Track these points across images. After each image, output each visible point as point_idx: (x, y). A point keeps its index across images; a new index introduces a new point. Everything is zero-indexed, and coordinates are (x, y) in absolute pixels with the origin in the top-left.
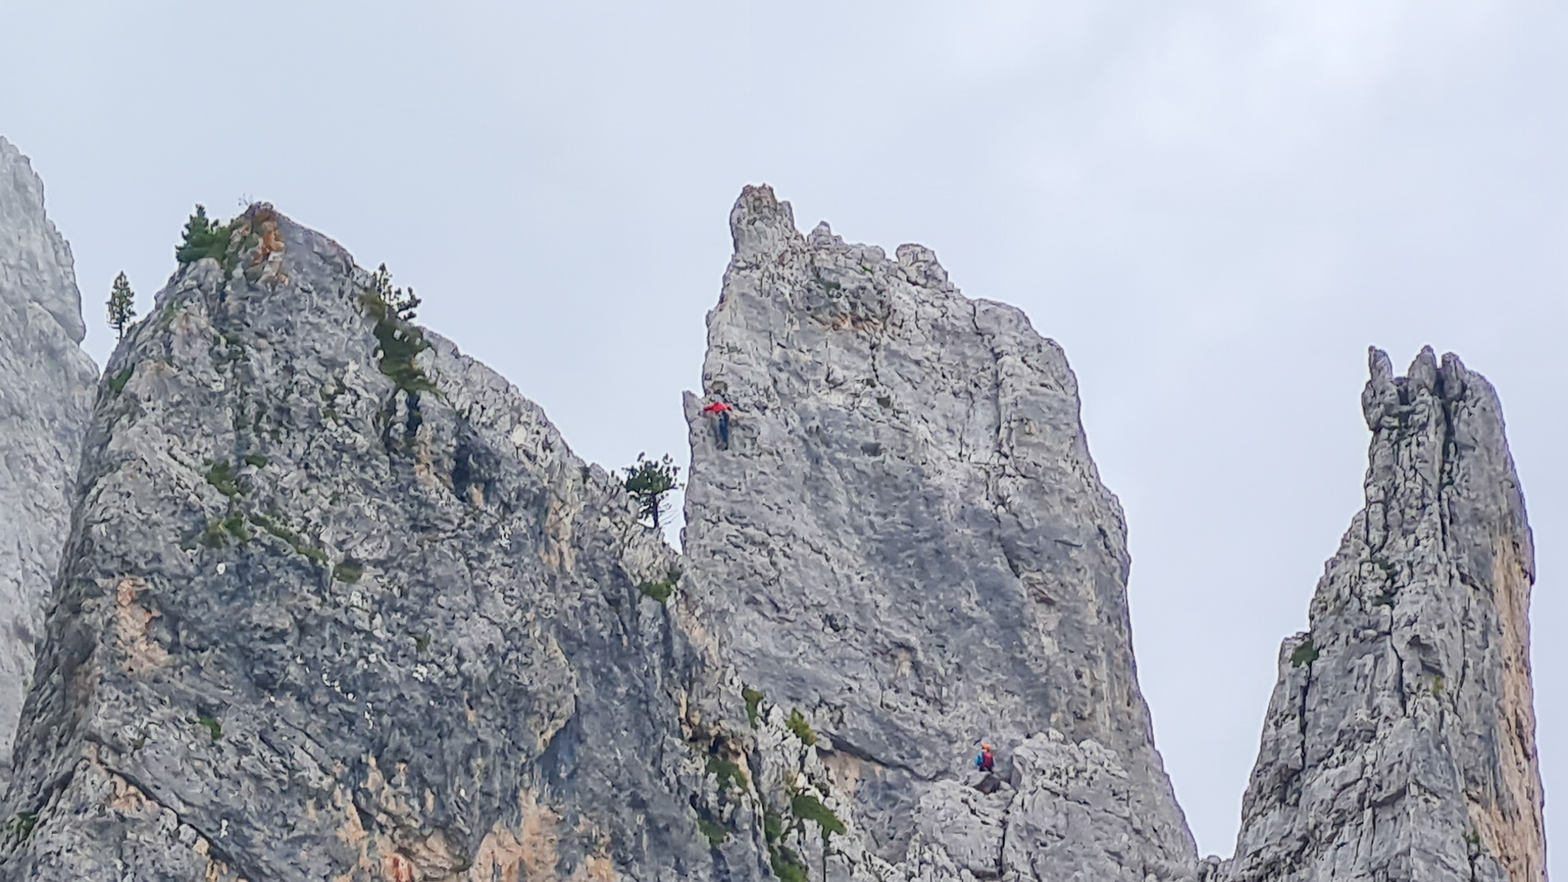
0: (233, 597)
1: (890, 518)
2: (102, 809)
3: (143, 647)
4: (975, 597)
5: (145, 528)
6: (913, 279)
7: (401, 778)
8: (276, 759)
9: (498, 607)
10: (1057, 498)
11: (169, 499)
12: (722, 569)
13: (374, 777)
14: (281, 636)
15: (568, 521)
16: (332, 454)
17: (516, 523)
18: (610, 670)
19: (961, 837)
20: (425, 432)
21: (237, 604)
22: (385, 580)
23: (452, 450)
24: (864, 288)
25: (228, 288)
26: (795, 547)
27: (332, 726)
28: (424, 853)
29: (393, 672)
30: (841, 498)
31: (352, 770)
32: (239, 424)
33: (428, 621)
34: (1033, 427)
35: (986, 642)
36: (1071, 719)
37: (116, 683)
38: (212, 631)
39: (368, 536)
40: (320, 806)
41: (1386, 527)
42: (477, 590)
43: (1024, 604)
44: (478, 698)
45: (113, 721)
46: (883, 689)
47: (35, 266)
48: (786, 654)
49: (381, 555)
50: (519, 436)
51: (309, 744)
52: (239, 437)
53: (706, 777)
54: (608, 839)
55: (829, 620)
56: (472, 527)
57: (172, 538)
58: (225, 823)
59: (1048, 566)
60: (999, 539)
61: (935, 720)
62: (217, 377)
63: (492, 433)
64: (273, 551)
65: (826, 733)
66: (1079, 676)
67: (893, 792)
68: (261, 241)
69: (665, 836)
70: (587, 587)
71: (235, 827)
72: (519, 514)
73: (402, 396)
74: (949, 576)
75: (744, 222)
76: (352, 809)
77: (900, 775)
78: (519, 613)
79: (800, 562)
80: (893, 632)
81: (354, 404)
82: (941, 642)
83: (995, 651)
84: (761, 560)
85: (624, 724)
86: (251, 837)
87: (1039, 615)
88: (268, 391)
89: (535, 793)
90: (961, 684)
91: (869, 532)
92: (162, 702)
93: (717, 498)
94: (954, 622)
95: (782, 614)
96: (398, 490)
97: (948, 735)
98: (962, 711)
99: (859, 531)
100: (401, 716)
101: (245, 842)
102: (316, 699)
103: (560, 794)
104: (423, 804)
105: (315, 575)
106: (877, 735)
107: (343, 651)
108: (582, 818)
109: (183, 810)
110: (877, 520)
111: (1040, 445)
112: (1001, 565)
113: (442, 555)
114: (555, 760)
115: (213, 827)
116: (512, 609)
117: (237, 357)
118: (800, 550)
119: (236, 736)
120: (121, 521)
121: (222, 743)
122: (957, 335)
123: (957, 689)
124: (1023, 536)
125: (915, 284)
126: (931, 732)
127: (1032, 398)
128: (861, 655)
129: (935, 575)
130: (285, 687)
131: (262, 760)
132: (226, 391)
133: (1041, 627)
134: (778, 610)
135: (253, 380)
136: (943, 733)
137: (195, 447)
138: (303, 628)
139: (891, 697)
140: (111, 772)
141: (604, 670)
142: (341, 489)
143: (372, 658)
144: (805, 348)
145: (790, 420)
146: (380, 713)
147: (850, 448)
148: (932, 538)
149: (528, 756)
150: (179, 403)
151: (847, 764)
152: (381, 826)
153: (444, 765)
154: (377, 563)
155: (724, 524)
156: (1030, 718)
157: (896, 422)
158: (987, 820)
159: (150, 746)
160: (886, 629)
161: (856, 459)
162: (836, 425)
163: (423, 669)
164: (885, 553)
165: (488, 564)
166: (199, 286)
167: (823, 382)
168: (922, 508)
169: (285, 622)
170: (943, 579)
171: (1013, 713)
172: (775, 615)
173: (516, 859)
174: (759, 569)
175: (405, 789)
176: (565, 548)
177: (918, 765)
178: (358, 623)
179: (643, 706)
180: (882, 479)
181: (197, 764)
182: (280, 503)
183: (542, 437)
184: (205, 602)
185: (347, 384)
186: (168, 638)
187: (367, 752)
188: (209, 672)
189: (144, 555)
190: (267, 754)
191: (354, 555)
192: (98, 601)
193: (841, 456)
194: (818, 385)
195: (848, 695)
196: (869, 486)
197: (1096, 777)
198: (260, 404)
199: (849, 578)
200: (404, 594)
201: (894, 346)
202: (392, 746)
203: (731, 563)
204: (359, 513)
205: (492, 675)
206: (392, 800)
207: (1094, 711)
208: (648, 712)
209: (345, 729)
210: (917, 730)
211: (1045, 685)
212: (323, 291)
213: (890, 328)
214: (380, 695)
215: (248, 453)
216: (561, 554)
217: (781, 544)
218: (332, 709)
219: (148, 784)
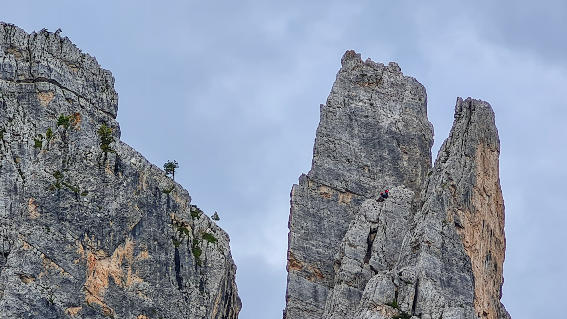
0: (56, 201)
1: (368, 134)
2: (19, 249)
3: (34, 213)
4: (387, 153)
5: (36, 187)
6: (391, 71)
7: (93, 238)
8: (62, 236)
9: (120, 199)
10: (411, 127)
11: (43, 181)
12: (322, 148)
13: (86, 238)
14: (67, 208)
15: (145, 178)
16: (85, 167)
17: (128, 181)
18: (152, 210)
19: (370, 213)
20: (108, 161)
21: (56, 202)
22: (94, 195)
23: (114, 165)
24: (372, 76)
25: (66, 131)
26: (341, 142)
27: (76, 228)
28: (99, 254)
29: (92, 215)
30: (356, 129)
31: (80, 237)
32: (64, 162)
33: (103, 203)
34: (408, 110)
35: (389, 164)
36: (409, 181)
37: (27, 221)
38: (50, 209)
39: (91, 185)
40: (72, 245)
41: (451, 143)
42: (115, 196)
43: (399, 154)
44: (113, 220)
45: (25, 229)
46: (360, 176)
47: (102, 101)
48: (336, 169)
49: (94, 189)
50: (133, 160)
51: (71, 232)
52: (63, 165)
53: (177, 232)
54: (147, 248)
55: (348, 160)
56: (117, 182)
57: (43, 189)
58: (48, 250)
59: (407, 144)
60: (396, 138)
61: (372, 183)
62: (59, 152)
63: (125, 160)
64: (66, 190)
65: (343, 188)
66: (412, 171)
67: (359, 202)
68: (75, 120)
69: (163, 246)
70: (148, 192)
71: (50, 251)
72: (129, 178)
73: (104, 153)
74: (381, 148)
75: (344, 60)
76: (81, 245)
77: (362, 197)
78: (125, 200)
79: (342, 146)
80: (364, 162)
81: (92, 156)
82: (377, 164)
83: (390, 166)
84: (332, 146)
85: (154, 222)
86: (54, 253)
87: (404, 156)
88: (72, 154)
89: (129, 239)
90: (380, 174)
91: (362, 138)
92: (37, 224)
93: (324, 131)
94: (381, 159)
95: (336, 159)
96: (99, 175)
97: (375, 187)
98: (380, 181)
99: (359, 137)
100: (93, 225)
101: (53, 254)
102: (73, 222)
103: (136, 238)
104: (97, 244)
105: (76, 195)
106: (356, 188)
107: (81, 211)
108: (140, 244)
109: (38, 248)
110: (365, 134)
111: (409, 114)
112: (395, 144)
113: (108, 189)
114: (135, 231)
115: (45, 251)
116: (123, 200)
117: (66, 146)
118: (343, 143)
119: (53, 231)
120: (31, 186)
121: (49, 233)
122: (397, 86)
123: (379, 176)
124: (401, 137)
125: (391, 72)
126: (371, 186)
127: (408, 102)
128: (355, 168)
129: (378, 148)
130: (66, 220)
131: (58, 237)
132: (62, 155)
133: (404, 159)
134: (335, 158)
135: (69, 152)
136: (374, 187)
137: (52, 168)
138: (72, 207)
139: (362, 178)
140: (23, 240)
141: (150, 211)
142: (86, 175)
143: (87, 213)
144: (354, 91)
145: (346, 110)
146: (88, 224)
147: (361, 116)
148: (378, 138)
149: (126, 231)
150: (48, 159)
151: (349, 195)
152: (88, 249)
153: (103, 235)
154: (92, 191)
155: (324, 137)
156: (398, 182)
157: (374, 110)
158: (377, 209)
159: (32, 235)
160: (362, 162)
161: (362, 119)
162: (358, 111)
163: (99, 214)
164: (365, 143)
165: (120, 190)
166: (59, 132)
167: (358, 100)
168: (376, 131)
169: (68, 206)
170: (379, 148)
171: (393, 181)
172: (334, 159)
173: (123, 253)
174: (331, 148)
175: (93, 240)
176: (144, 184)
177: (367, 195)
178: (85, 205)
179: (160, 218)
180: (368, 124)
181: (43, 238)
182: (70, 180)
183: (139, 160)
184: (49, 202)
185: (91, 151)
186: (40, 211)
187: (85, 233)
188: (49, 218)
189: (35, 193)
190: (60, 235)
191: (87, 190)
192: (25, 203)
193: (358, 119)
194: (356, 100)
195: (350, 178)
196: (364, 126)
197: (404, 198)
198: (70, 157)
199: (354, 149)
200: (98, 198)
201: (378, 90)
202: (91, 231)
203: (325, 147)
204: (90, 181)
205: (116, 215)
206: (91, 243)
207: (416, 179)
208: (161, 219)
209: (79, 229)
210: (367, 186)
211: (403, 174)
212: (88, 131)
213: (379, 85)
214: (88, 221)
215: (65, 168)
216: (142, 185)
217: (338, 142)
218: (76, 224)
219: (30, 243)
